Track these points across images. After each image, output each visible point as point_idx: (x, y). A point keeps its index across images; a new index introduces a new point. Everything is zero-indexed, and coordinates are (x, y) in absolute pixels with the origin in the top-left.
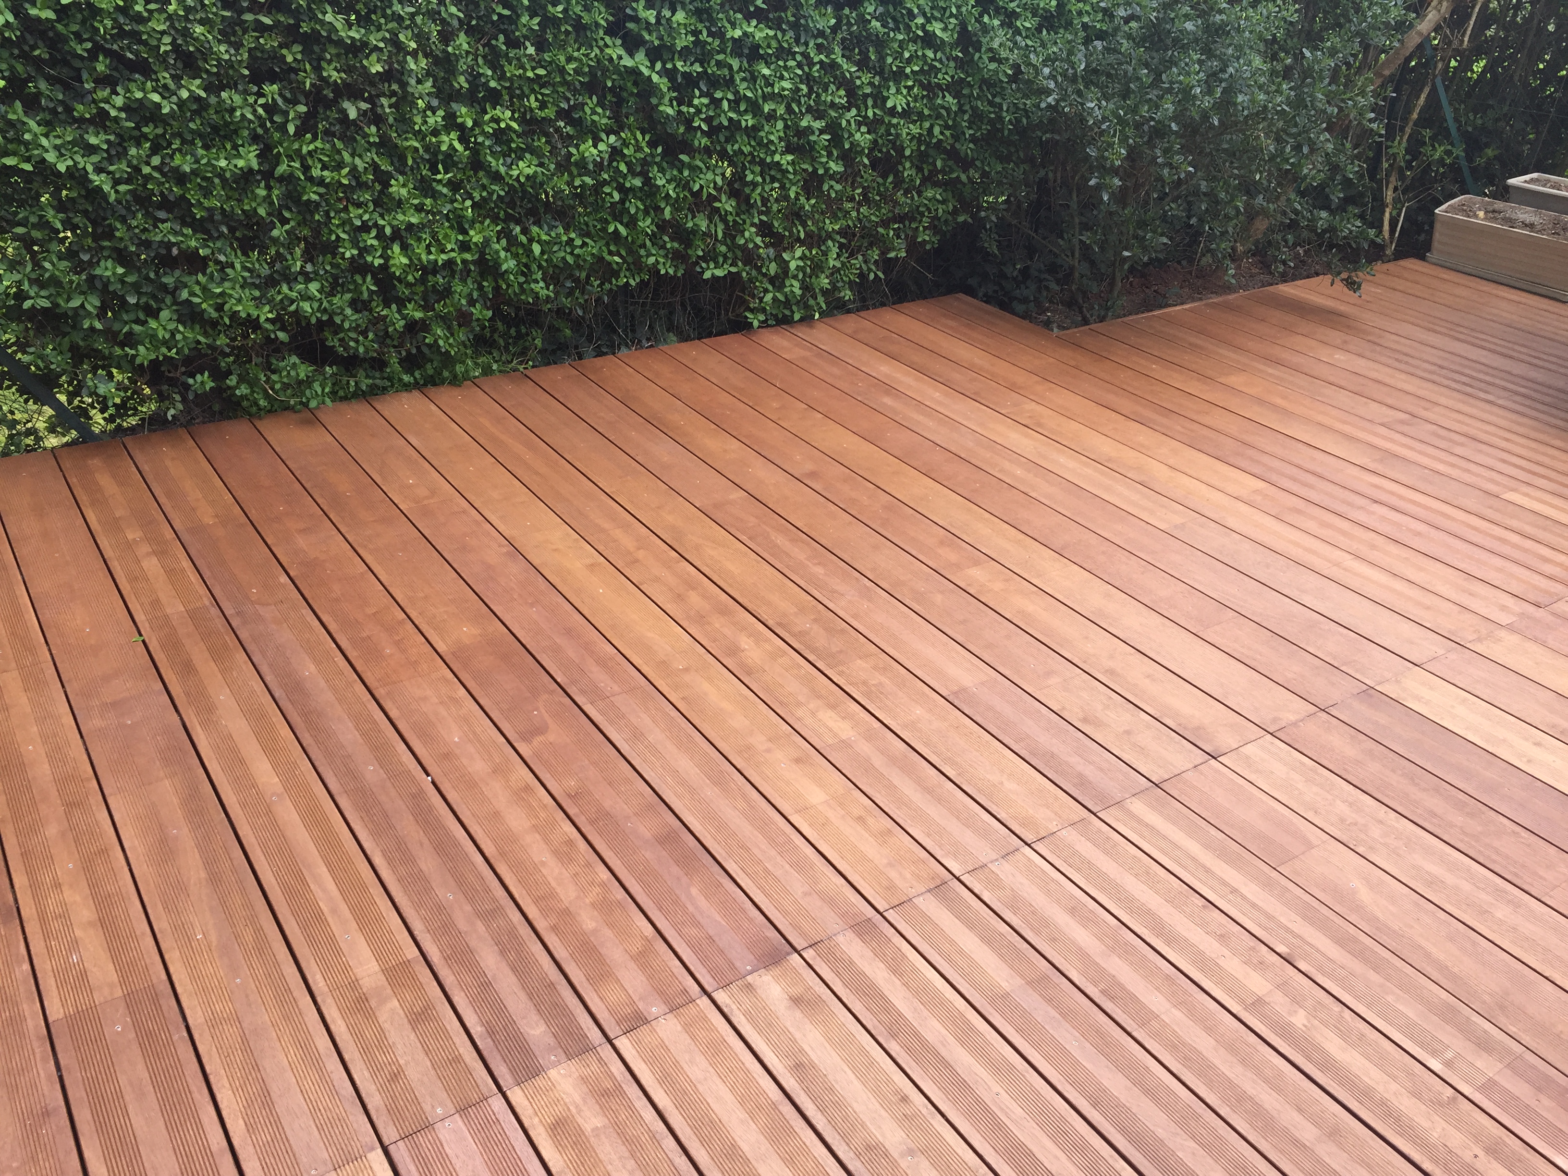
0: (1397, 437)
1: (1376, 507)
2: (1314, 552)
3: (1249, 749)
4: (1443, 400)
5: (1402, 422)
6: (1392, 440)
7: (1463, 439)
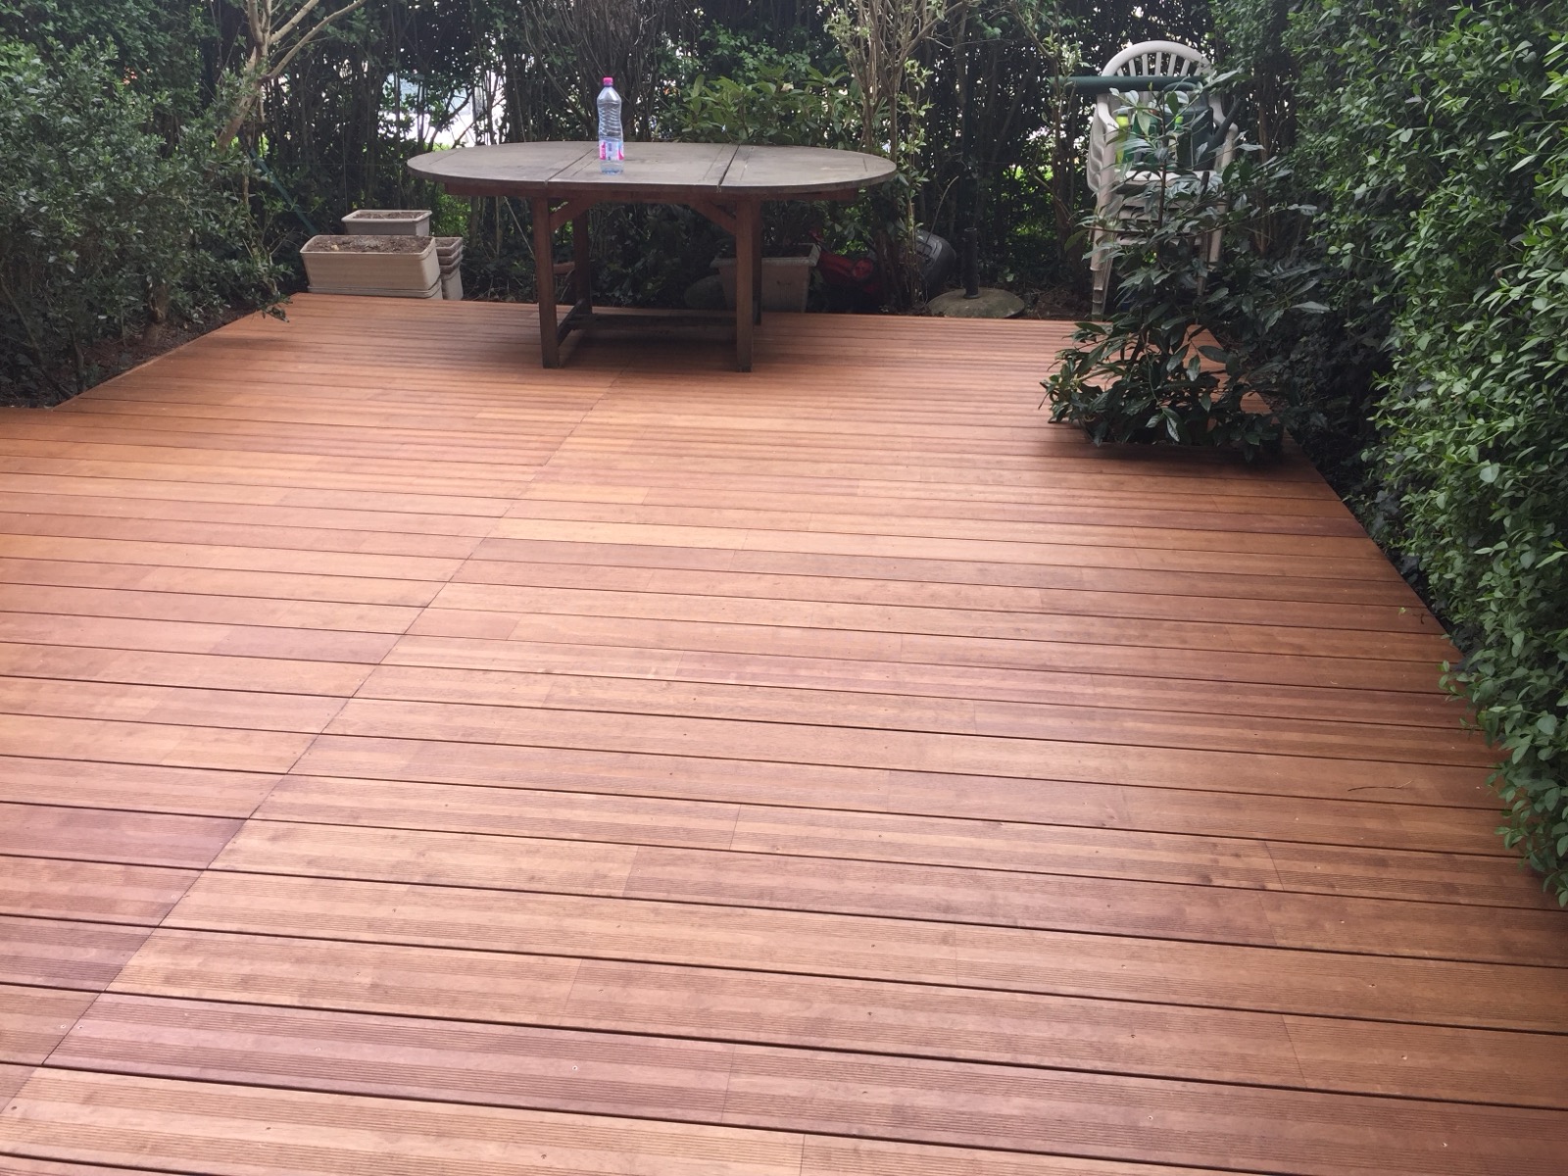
0: (385, 404)
1: (405, 447)
2: (389, 483)
3: (441, 594)
4: (396, 375)
5: (382, 394)
6: (383, 407)
7: (427, 394)
